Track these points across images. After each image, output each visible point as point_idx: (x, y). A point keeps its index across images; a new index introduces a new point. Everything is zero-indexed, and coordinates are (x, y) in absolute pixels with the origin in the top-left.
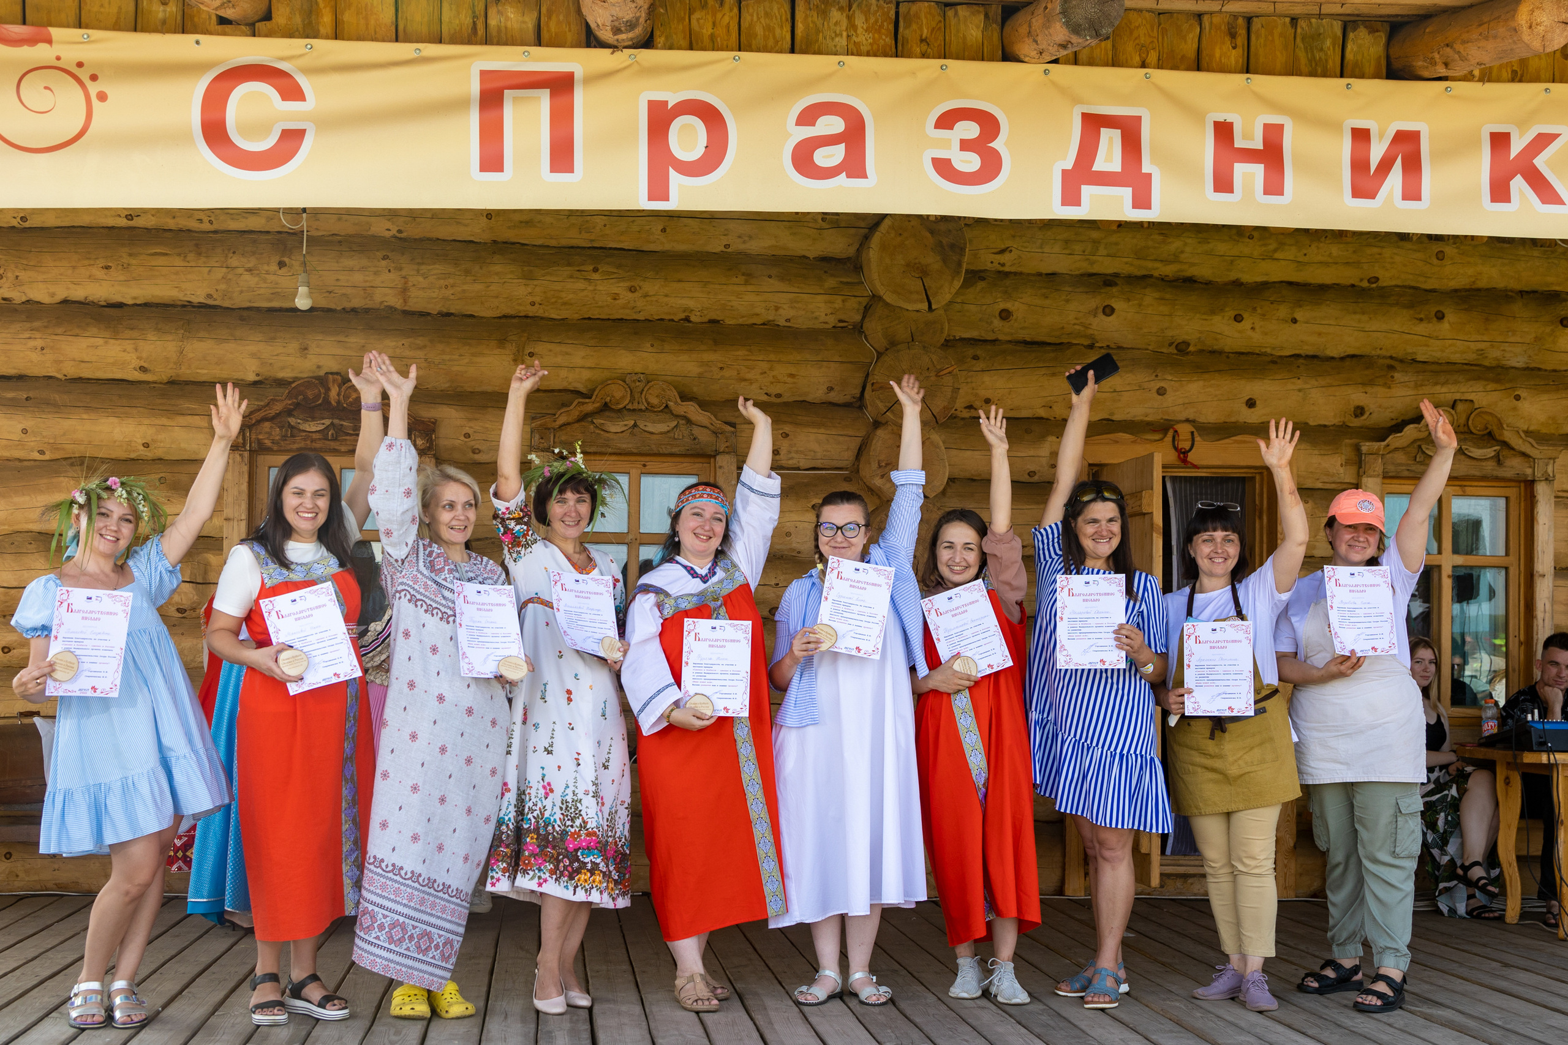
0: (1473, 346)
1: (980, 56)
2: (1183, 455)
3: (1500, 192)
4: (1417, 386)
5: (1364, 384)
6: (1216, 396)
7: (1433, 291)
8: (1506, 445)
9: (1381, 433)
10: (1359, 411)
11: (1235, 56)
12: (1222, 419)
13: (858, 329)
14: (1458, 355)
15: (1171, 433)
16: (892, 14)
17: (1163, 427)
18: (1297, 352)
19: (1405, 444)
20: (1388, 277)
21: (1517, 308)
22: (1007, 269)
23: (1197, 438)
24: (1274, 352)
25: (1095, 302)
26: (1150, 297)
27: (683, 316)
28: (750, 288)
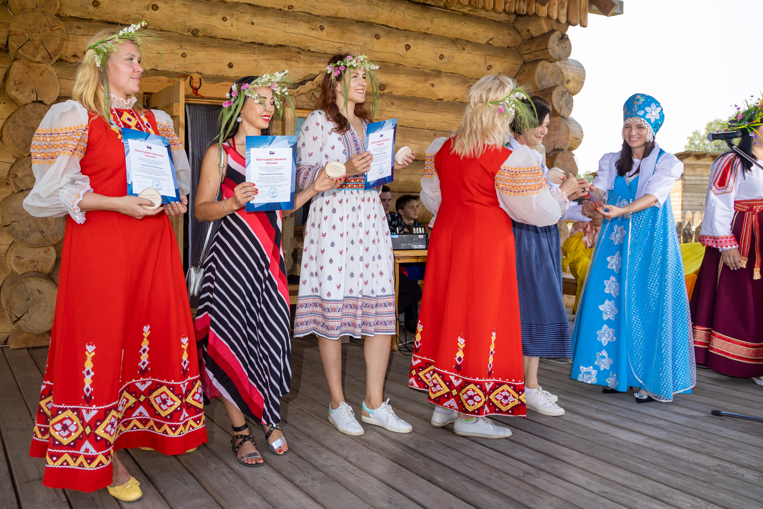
0: (337, 45)
2: (195, 90)
4: (311, 63)
5: (286, 60)
6: (213, 60)
7: (318, 16)
9: (297, 85)
12: (216, 74)
14: (330, 49)
15: (189, 78)
17: (184, 76)
18: (254, 41)
19: (306, 91)
21: (356, 28)
23: (203, 82)
24: (242, 40)
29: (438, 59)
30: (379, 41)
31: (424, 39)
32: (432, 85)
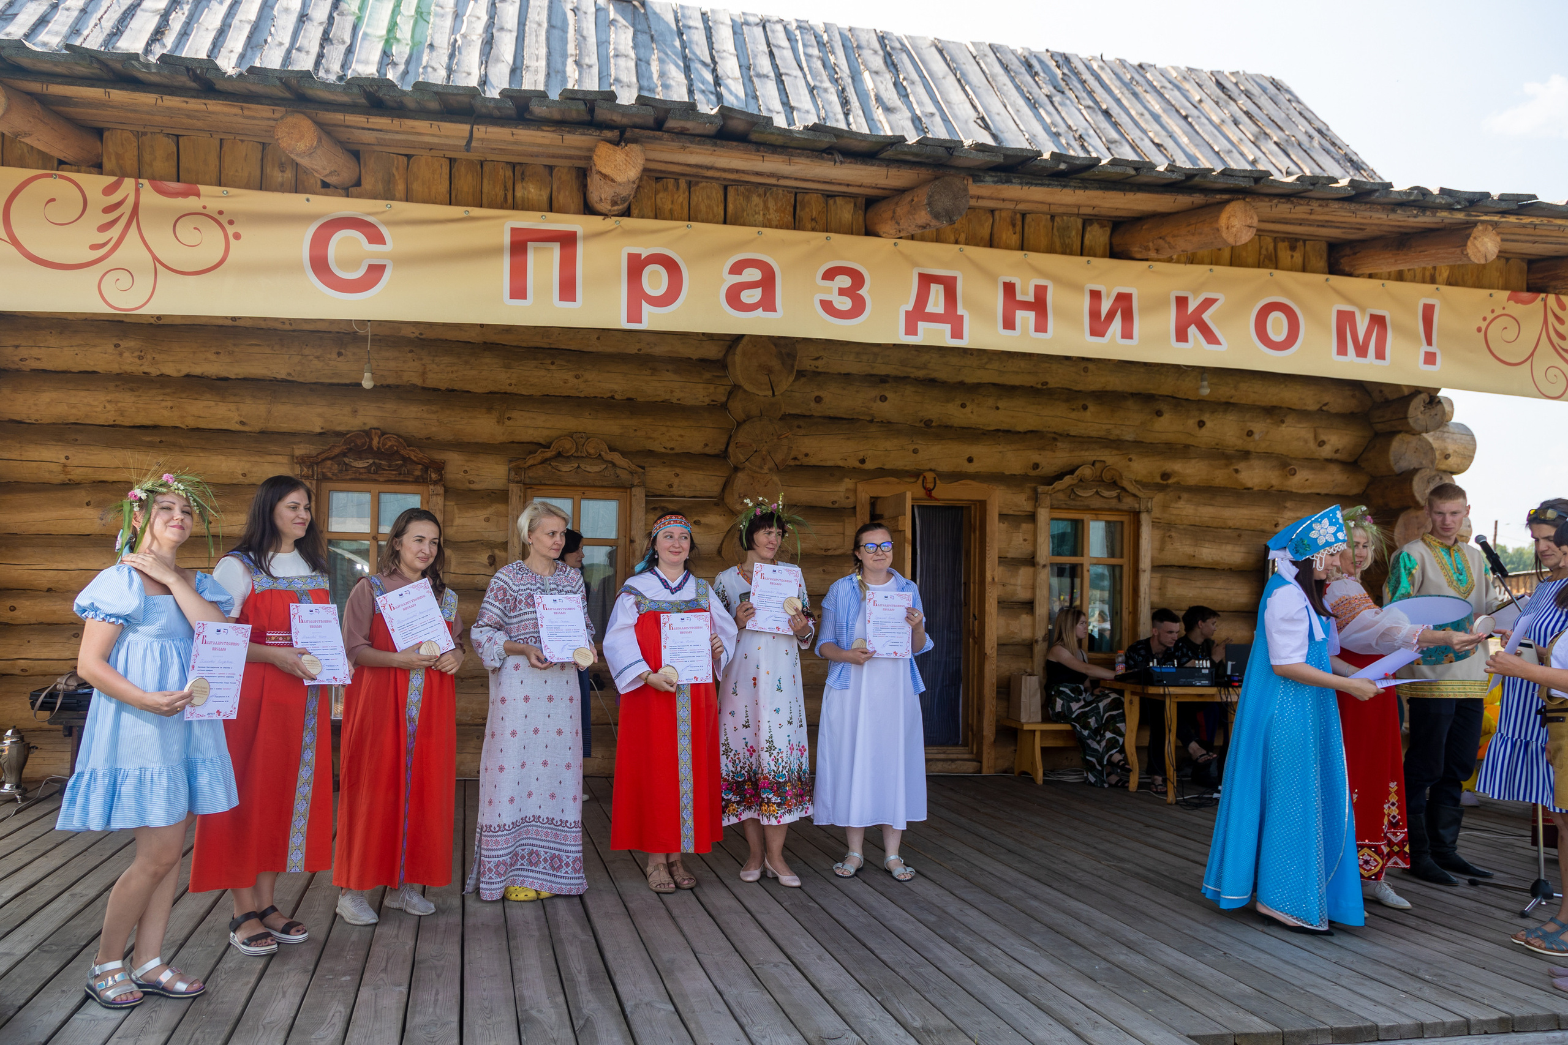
0: (1104, 427)
1: (851, 232)
2: (929, 492)
3: (1182, 336)
4: (1071, 451)
5: (1039, 449)
6: (948, 454)
7: (1081, 392)
8: (1123, 489)
9: (1050, 480)
10: (1036, 466)
11: (1015, 239)
12: (953, 470)
13: (724, 406)
14: (1095, 432)
15: (921, 478)
16: (792, 200)
17: (916, 474)
18: (998, 428)
19: (1065, 488)
20: (1054, 382)
21: (1130, 403)
22: (819, 370)
23: (938, 482)
24: (984, 428)
25: (874, 393)
26: (909, 390)
27: (610, 395)
28: (654, 378)
29: (1245, 437)
30: (1162, 418)
31: (1225, 411)
32: (1237, 471)
